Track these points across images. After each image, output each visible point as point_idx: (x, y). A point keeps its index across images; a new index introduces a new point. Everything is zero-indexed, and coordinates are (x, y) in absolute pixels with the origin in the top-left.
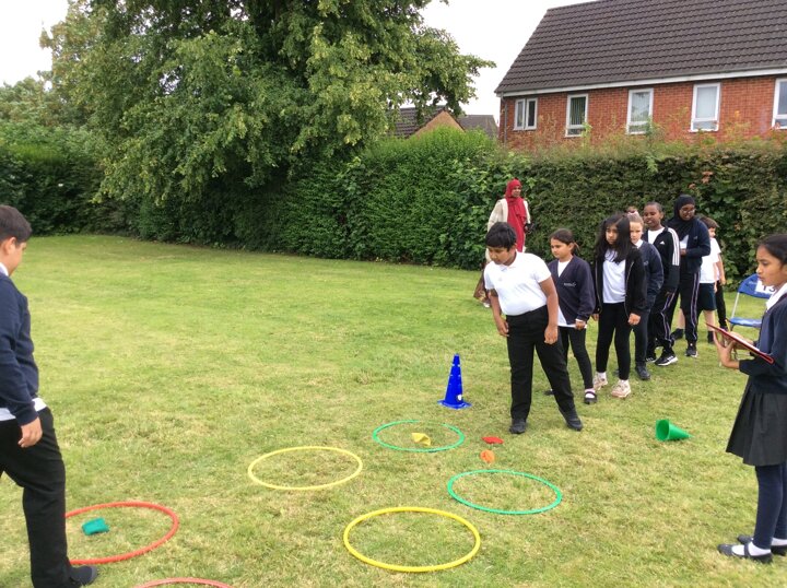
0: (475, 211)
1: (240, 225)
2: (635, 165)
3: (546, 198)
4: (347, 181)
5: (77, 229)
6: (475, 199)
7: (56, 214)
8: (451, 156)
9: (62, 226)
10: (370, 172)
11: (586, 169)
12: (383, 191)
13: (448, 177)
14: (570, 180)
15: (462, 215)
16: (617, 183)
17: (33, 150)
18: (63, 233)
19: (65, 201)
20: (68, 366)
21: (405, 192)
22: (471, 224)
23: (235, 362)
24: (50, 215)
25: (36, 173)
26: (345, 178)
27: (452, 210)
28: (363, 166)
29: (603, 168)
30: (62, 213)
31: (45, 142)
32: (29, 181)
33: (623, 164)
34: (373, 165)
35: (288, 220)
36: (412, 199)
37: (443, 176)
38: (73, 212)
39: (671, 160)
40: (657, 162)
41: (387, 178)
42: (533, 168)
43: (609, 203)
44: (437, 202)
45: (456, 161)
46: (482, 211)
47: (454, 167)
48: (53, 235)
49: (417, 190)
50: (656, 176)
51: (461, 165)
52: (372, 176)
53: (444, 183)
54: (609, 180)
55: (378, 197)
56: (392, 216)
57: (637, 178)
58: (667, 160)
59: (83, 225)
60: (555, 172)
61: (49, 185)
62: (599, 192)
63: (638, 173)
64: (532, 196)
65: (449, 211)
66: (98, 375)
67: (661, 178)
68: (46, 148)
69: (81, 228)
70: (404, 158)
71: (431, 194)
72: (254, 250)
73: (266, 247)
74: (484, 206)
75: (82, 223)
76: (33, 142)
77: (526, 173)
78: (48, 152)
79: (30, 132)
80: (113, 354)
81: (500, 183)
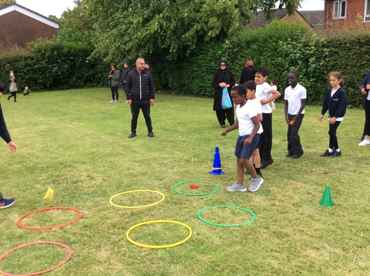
1: (170, 80)
4: (223, 55)
5: (95, 85)
6: (294, 63)
7: (85, 77)
9: (88, 83)
11: (359, 42)
12: (243, 59)
13: (278, 51)
14: (350, 49)
15: (286, 72)
18: (89, 87)
24: (82, 78)
25: (75, 56)
26: (222, 53)
27: (281, 69)
35: (194, 78)
38: (93, 76)
41: (245, 51)
42: (328, 43)
44: (272, 65)
48: (84, 88)
49: (261, 58)
52: (237, 51)
60: (341, 44)
65: (279, 70)
68: (80, 43)
69: (97, 84)
70: (255, 40)
71: (269, 60)
72: (178, 94)
73: (184, 92)
74: (299, 66)
75: (98, 81)
76: (74, 40)
77: (324, 46)
78: (81, 45)
79: (73, 35)
80: (80, 146)
81: (308, 52)
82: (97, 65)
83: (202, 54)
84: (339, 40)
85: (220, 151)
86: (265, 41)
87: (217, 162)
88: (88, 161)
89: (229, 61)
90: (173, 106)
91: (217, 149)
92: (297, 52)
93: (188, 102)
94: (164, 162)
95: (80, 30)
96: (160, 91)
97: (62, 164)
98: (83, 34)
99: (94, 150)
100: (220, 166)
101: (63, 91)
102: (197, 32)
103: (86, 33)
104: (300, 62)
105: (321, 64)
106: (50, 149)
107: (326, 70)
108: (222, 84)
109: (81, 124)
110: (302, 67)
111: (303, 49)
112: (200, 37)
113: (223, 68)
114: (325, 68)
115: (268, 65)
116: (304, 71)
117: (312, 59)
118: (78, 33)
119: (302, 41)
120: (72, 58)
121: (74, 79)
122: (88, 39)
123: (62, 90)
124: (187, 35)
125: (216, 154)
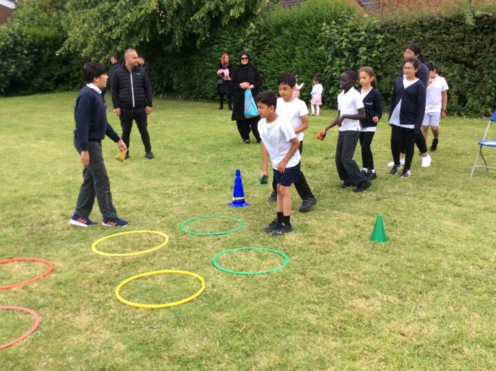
0: (338, 63)
1: (175, 80)
2: (458, 21)
3: (392, 51)
4: (246, 44)
5: (71, 88)
6: (338, 54)
7: (56, 77)
8: (320, 21)
9: (60, 85)
10: (262, 37)
11: (422, 26)
12: (272, 50)
13: (318, 37)
14: (410, 35)
15: (329, 67)
16: (444, 36)
17: (38, 31)
18: (62, 91)
19: (61, 67)
20: (17, 181)
21: (288, 50)
22: (334, 74)
23: (126, 178)
24: (52, 78)
25: (40, 47)
26: (245, 42)
27: (321, 63)
28: (257, 32)
29: (434, 25)
30: (60, 76)
31: (46, 25)
32: (36, 54)
33: (450, 21)
34: (266, 30)
35: (207, 76)
36: (293, 56)
37: (315, 36)
38: (68, 75)
39: (487, 16)
40: (475, 18)
41: (275, 39)
42: (382, 27)
43: (438, 53)
44: (311, 57)
45: (324, 24)
46: (343, 63)
47: (323, 28)
48: (55, 92)
49: (297, 48)
50: (475, 30)
51: (328, 27)
52: (265, 39)
53: (317, 42)
54: (439, 34)
55: (269, 55)
56: (279, 69)
57: (460, 32)
58: (483, 16)
59: (75, 84)
60: (398, 29)
61: (50, 56)
62: (431, 45)
63: (461, 28)
64: (381, 49)
65: (320, 65)
66: (33, 186)
67: (479, 31)
68: (47, 29)
69: (74, 86)
70: (287, 24)
71: (306, 51)
72: (186, 99)
73: (194, 96)
74: (345, 59)
75: (74, 83)
76: (38, 25)
77: (376, 31)
78: (49, 32)
79: (36, 17)
80: (49, 174)
81: (355, 39)
82: (71, 59)
83: (217, 43)
84: (396, 23)
85: (242, 175)
86: (301, 24)
87: (239, 189)
88: (61, 193)
89: (254, 53)
90: (180, 116)
91: (238, 173)
92: (343, 40)
93: (200, 109)
94: (167, 192)
95: (45, 10)
96: (161, 95)
97: (24, 199)
98: (50, 16)
99: (70, 178)
100: (242, 195)
101: (25, 98)
102: (210, 13)
103: (55, 14)
104: (347, 54)
105: (374, 55)
106: (7, 178)
107: (380, 63)
108: (244, 85)
109: (51, 143)
110: (350, 61)
111: (350, 36)
112: (215, 19)
113: (245, 62)
114: (378, 61)
115: (305, 58)
116: (352, 66)
117: (363, 49)
118: (44, 15)
119: (349, 25)
120: (36, 50)
121: (41, 80)
122: (57, 23)
123: (24, 95)
124: (197, 16)
125: (236, 179)
